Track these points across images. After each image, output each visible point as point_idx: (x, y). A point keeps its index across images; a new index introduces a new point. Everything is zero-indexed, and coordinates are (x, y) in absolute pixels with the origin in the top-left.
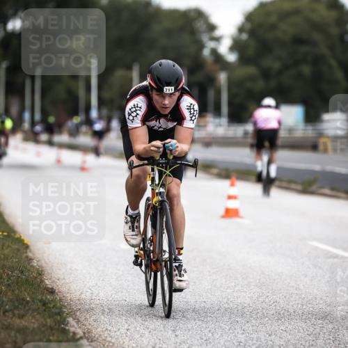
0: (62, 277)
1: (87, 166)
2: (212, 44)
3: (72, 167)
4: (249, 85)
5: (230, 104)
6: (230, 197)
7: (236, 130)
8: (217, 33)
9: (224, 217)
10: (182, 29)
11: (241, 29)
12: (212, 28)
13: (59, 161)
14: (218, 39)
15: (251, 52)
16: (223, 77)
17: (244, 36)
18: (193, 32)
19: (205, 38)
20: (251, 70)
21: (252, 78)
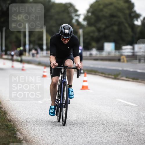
0: (14, 115)
1: (24, 68)
2: (76, 18)
3: (18, 69)
4: (92, 34)
5: (84, 42)
6: (84, 81)
7: (86, 53)
8: (78, 13)
9: (81, 89)
10: (64, 11)
11: (88, 11)
12: (76, 11)
13: (13, 67)
14: (79, 16)
15: (93, 21)
16: (81, 31)
17: (90, 14)
18: (68, 13)
19: (73, 15)
20: (93, 28)
21: (93, 32)
